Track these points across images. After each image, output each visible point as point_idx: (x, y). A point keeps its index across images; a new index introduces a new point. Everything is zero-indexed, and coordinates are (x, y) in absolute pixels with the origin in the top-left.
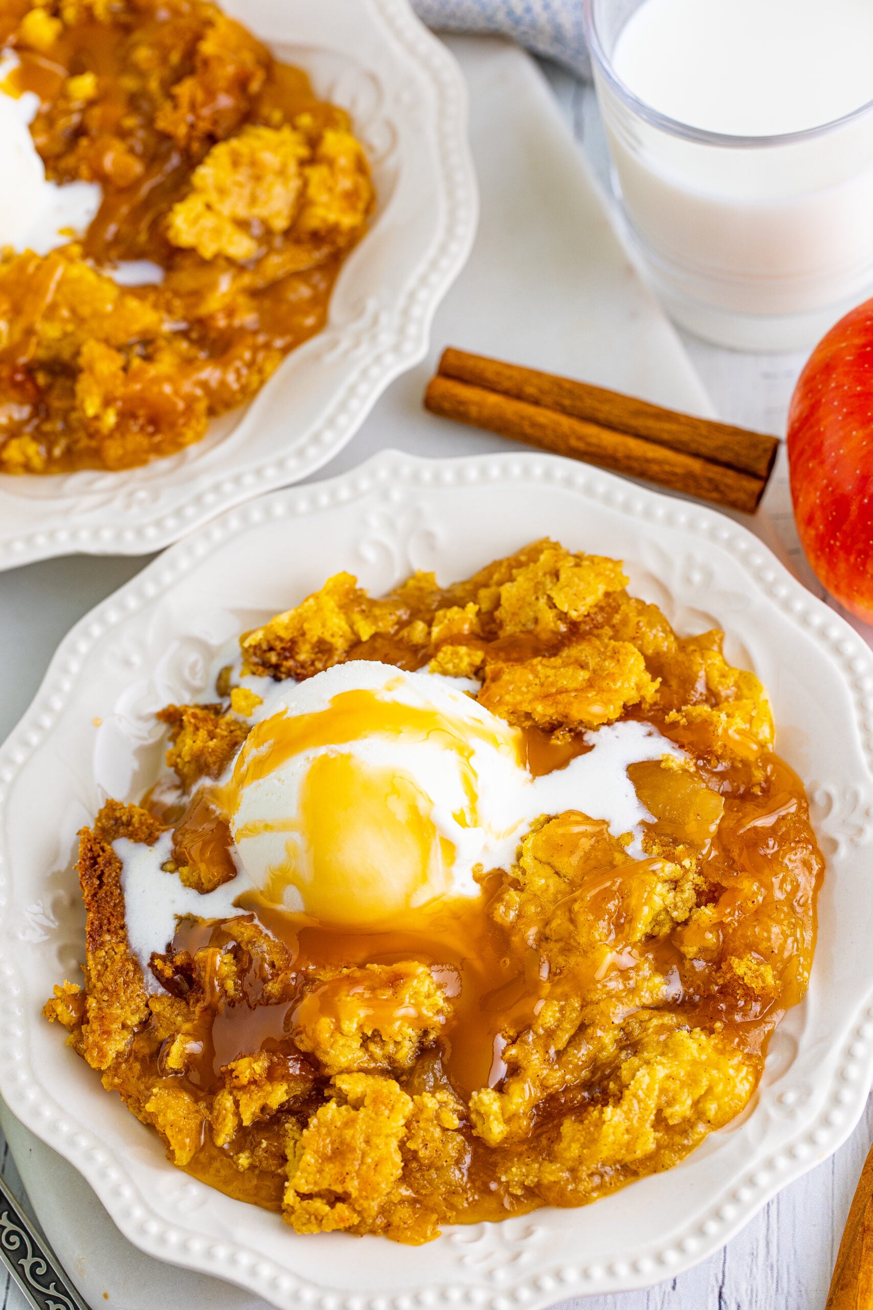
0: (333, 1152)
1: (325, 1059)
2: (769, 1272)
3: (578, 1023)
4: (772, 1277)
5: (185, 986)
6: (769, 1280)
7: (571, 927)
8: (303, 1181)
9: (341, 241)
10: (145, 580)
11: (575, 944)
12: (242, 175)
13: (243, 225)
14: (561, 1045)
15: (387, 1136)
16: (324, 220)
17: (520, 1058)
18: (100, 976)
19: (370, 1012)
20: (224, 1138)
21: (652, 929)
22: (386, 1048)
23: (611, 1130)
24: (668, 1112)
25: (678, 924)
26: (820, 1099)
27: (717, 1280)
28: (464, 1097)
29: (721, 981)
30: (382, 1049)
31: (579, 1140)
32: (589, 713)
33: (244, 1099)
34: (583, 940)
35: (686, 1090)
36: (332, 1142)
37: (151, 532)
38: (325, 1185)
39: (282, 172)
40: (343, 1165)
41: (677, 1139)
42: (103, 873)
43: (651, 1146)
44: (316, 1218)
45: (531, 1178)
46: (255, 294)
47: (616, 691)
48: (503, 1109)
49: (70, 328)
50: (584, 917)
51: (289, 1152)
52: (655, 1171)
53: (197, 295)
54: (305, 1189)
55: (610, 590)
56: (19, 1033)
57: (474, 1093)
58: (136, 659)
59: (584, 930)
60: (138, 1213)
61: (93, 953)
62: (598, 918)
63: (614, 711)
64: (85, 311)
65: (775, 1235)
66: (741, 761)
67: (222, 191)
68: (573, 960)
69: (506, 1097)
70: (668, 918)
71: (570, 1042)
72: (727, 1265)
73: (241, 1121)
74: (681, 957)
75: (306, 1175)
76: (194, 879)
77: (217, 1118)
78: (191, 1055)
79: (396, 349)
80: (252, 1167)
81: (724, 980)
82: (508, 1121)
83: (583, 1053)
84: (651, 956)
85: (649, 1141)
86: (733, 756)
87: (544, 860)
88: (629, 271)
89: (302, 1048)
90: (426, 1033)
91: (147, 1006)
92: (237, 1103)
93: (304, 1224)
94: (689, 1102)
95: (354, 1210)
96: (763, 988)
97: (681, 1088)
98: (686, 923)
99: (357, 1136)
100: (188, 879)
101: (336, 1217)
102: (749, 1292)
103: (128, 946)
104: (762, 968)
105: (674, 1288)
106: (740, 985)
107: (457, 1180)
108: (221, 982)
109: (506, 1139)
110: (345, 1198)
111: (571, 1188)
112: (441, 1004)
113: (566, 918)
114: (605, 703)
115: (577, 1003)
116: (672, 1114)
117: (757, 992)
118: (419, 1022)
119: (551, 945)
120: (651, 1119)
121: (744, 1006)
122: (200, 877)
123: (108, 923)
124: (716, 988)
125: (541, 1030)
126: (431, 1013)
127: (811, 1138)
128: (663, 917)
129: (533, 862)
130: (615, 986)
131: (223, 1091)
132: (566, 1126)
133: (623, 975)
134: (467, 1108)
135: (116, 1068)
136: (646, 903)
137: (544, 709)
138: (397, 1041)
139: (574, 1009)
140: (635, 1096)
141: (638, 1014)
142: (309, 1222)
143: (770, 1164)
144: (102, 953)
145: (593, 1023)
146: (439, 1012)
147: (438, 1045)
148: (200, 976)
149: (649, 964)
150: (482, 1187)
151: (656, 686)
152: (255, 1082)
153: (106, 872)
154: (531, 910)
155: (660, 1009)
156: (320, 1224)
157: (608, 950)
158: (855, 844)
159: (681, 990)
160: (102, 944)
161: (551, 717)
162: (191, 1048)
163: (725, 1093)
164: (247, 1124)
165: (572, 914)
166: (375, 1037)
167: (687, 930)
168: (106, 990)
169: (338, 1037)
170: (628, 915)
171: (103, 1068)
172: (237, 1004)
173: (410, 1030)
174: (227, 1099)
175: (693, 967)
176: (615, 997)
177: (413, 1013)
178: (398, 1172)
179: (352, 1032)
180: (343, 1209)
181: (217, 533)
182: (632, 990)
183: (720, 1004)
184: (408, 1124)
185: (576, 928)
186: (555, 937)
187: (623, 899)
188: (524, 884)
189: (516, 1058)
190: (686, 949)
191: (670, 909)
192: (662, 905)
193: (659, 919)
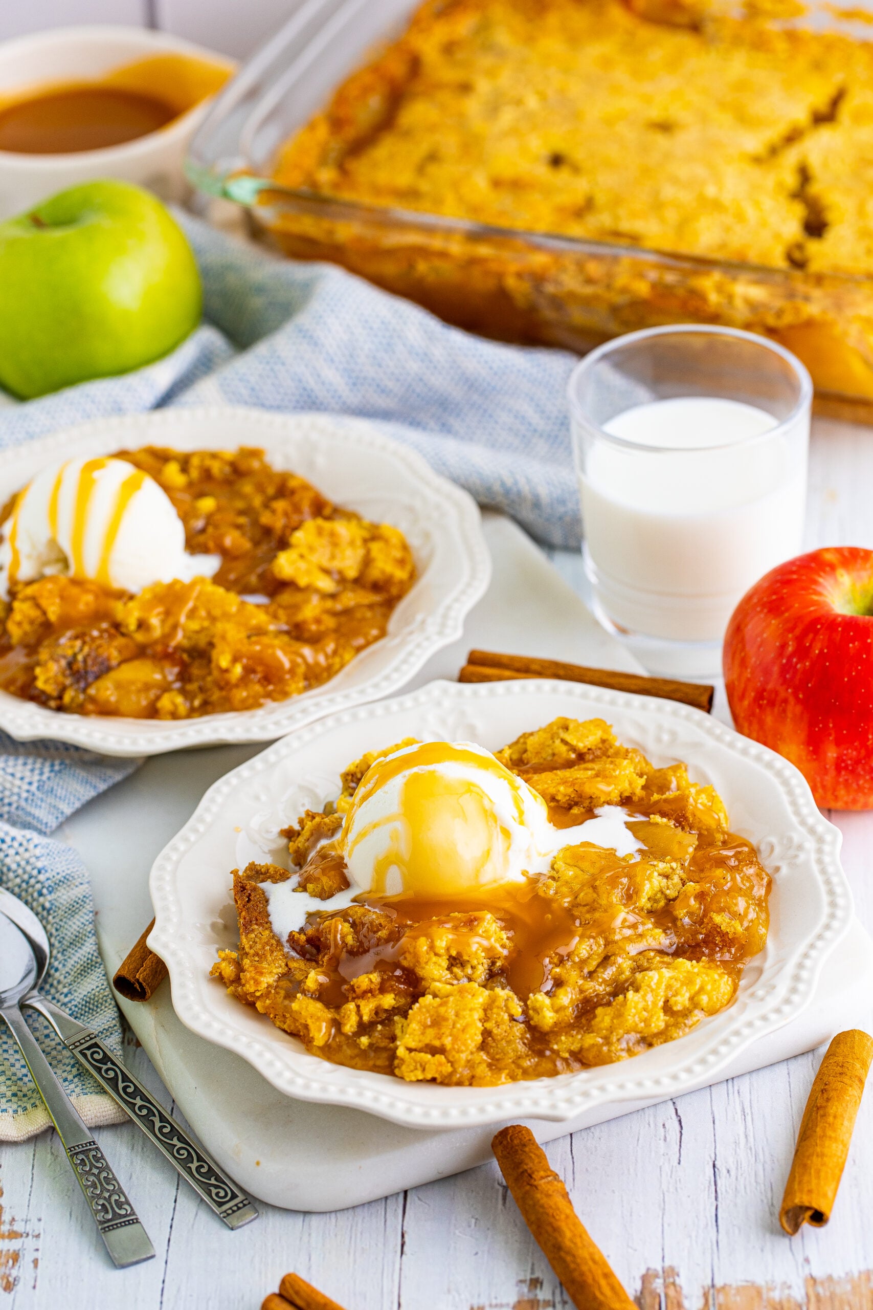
0: (432, 1022)
1: (421, 973)
2: (749, 1151)
3: (603, 956)
4: (752, 1154)
5: (314, 951)
6: (750, 1155)
7: (595, 895)
8: (411, 1040)
9: (394, 591)
10: (269, 754)
11: (598, 906)
12: (324, 541)
13: (326, 572)
14: (592, 969)
15: (471, 1010)
16: (383, 572)
17: (563, 974)
18: (251, 947)
19: (455, 937)
20: (350, 1027)
21: (651, 906)
22: (466, 970)
23: (633, 1004)
24: (673, 1000)
25: (670, 900)
26: (782, 990)
27: (711, 1158)
28: (524, 999)
29: (704, 931)
30: (463, 971)
31: (609, 1014)
32: (598, 789)
33: (362, 1003)
34: (604, 902)
35: (685, 987)
36: (431, 1016)
37: (271, 727)
38: (427, 1041)
39: (352, 543)
40: (440, 1029)
41: (680, 1019)
42: (250, 895)
43: (662, 1025)
44: (421, 1065)
45: (575, 1044)
46: (334, 614)
47: (616, 777)
48: (552, 1006)
49: (206, 624)
50: (603, 888)
51: (398, 1032)
52: (665, 1041)
53: (295, 608)
54: (412, 1045)
55: (605, 737)
56: (192, 986)
57: (531, 995)
58: (264, 798)
59: (605, 895)
60: (288, 1075)
61: (246, 936)
62: (613, 888)
63: (615, 797)
64: (217, 612)
65: (752, 1131)
66: (707, 830)
67: (311, 549)
68: (597, 915)
69: (555, 998)
70: (663, 896)
71: (598, 966)
72: (717, 1149)
73: (361, 1017)
74: (675, 920)
75: (412, 1036)
76: (318, 890)
77: (344, 1017)
78: (321, 985)
79: (441, 633)
80: (371, 1045)
81: (707, 930)
82: (557, 1011)
83: (608, 973)
84: (653, 920)
85: (659, 1021)
86: (700, 825)
87: (571, 864)
88: (596, 623)
89: (405, 963)
90: (493, 963)
91: (287, 965)
92: (358, 1007)
93: (412, 1071)
94: (687, 995)
95: (449, 1061)
96: (734, 933)
97: (682, 985)
98: (674, 900)
99: (450, 1011)
100: (314, 891)
101: (437, 1063)
102: (735, 1163)
103: (271, 931)
104: (733, 922)
105: (679, 1163)
106: (718, 933)
107: (522, 1049)
108: (343, 938)
109: (556, 1024)
110: (442, 1051)
111: (605, 1049)
112: (505, 940)
113: (591, 890)
114: (609, 784)
115: (602, 942)
116: (676, 1003)
117: (730, 937)
118: (489, 950)
119: (581, 908)
120: (661, 1004)
121: (721, 949)
122: (323, 888)
123: (257, 920)
124: (701, 937)
125: (577, 960)
126: (498, 946)
127: (778, 1011)
128: (659, 895)
129: (564, 865)
130: (628, 932)
131: (347, 1001)
132: (599, 1011)
133: (634, 926)
134: (526, 1005)
135: (267, 994)
136: (648, 879)
137: (565, 789)
138: (473, 965)
139: (600, 946)
140: (649, 986)
141: (646, 953)
142: (416, 1069)
143: (750, 1024)
144: (253, 936)
145: (614, 954)
146: (503, 946)
147: (503, 971)
148: (327, 939)
149: (651, 923)
150: (540, 1054)
151: (642, 781)
152: (370, 991)
153: (253, 894)
154: (565, 890)
155: (661, 952)
156: (424, 1070)
157: (622, 907)
158: (792, 865)
159: (675, 940)
160: (253, 931)
161: (570, 796)
162: (322, 979)
163: (713, 989)
164: (366, 1018)
165: (594, 888)
166: (458, 961)
167: (677, 901)
168: (257, 954)
169: (432, 954)
170: (635, 888)
171: (258, 994)
172: (355, 950)
173: (483, 954)
174: (351, 1006)
175: (683, 925)
176: (628, 939)
177: (485, 943)
178: (479, 1039)
179: (442, 952)
180: (441, 1058)
181: (318, 728)
182: (641, 935)
183: (704, 949)
184: (485, 1010)
185: (599, 896)
186: (583, 903)
187: (630, 878)
188: (559, 878)
189: (561, 975)
190: (679, 911)
191: (665, 889)
192: (659, 886)
193: (656, 898)
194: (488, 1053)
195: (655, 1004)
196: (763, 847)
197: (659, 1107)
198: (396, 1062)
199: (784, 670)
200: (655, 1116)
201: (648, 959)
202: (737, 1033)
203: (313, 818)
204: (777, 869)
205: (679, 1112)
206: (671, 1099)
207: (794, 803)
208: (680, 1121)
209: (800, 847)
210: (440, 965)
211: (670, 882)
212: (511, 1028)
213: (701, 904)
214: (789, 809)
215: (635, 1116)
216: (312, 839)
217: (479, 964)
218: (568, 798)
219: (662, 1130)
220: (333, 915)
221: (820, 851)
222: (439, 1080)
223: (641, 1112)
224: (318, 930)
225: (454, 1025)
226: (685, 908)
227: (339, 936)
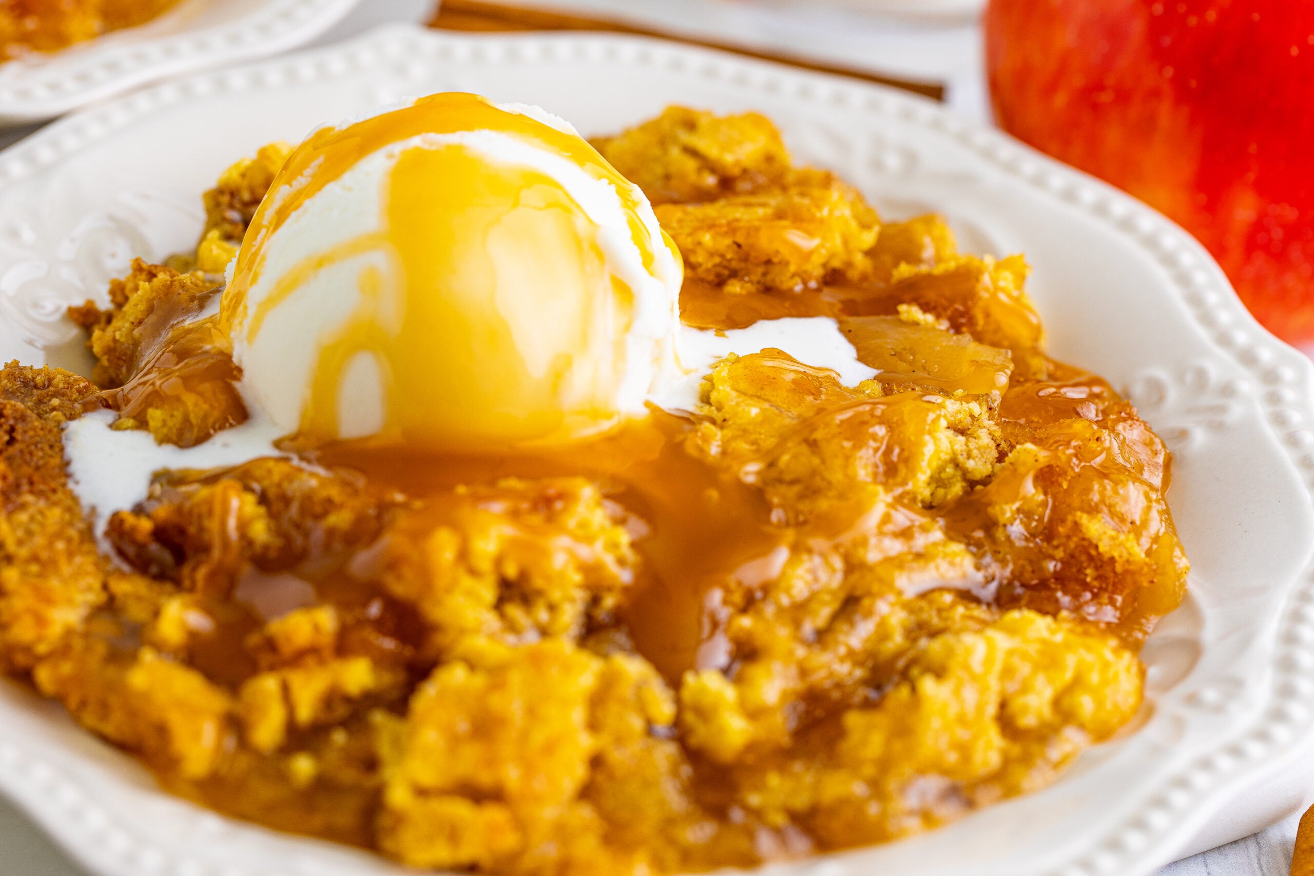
0: (471, 729)
3: (842, 595)
5: (171, 558)
7: (815, 461)
10: (35, 145)
11: (823, 484)
14: (821, 624)
17: (755, 632)
18: (20, 543)
19: (515, 533)
20: (267, 733)
21: (932, 494)
22: (535, 612)
24: (1017, 704)
25: (975, 483)
26: (1258, 690)
28: (674, 683)
29: (1060, 554)
30: (529, 614)
32: (787, 243)
33: (294, 678)
34: (837, 476)
35: (1041, 675)
36: (468, 715)
38: (461, 772)
40: (490, 744)
41: (1034, 748)
42: (12, 430)
43: (994, 761)
44: (446, 830)
47: (822, 221)
48: (741, 703)
51: (384, 748)
52: (1003, 797)
54: (426, 780)
55: (770, 151)
57: (690, 677)
58: (28, 235)
59: (838, 462)
62: (857, 447)
68: (822, 504)
69: (742, 685)
70: (959, 473)
71: (835, 618)
74: (990, 526)
75: (424, 760)
76: (175, 422)
78: (194, 633)
80: (318, 779)
81: (1065, 551)
82: (751, 717)
83: (858, 636)
84: (940, 523)
85: (990, 749)
87: (750, 392)
89: (395, 589)
90: (595, 601)
91: (105, 587)
92: (285, 686)
94: (1048, 693)
96: (1128, 561)
97: (1034, 671)
98: (986, 481)
99: (511, 702)
100: (165, 425)
101: (485, 826)
104: (1122, 537)
106: (1091, 558)
107: (677, 801)
108: (243, 526)
109: (751, 747)
110: (497, 796)
111: (873, 809)
112: (625, 550)
113: (804, 449)
114: (810, 234)
115: (838, 563)
116: (1025, 710)
117: (1119, 568)
118: (590, 570)
119: (783, 489)
120: (992, 709)
121: (1095, 596)
122: (186, 420)
123: (31, 483)
124: (1051, 566)
125: (785, 601)
126: (609, 561)
127: (1262, 736)
128: (950, 470)
129: (734, 394)
130: (895, 547)
131: (257, 672)
132: (854, 720)
133: (905, 534)
134: (678, 702)
135: (63, 650)
136: (930, 433)
137: (714, 238)
138: (553, 601)
139: (833, 570)
140: (967, 667)
141: (936, 595)
142: (433, 836)
143: (1206, 764)
144: (23, 517)
145: (869, 594)
146: (621, 563)
147: (618, 619)
148: (201, 529)
149: (940, 528)
150: (719, 813)
151: (869, 239)
152: (315, 651)
153: (19, 427)
154: (743, 446)
155: (966, 596)
156: (453, 838)
157: (880, 489)
158: (1217, 427)
159: (995, 569)
160: (23, 507)
161: (722, 256)
162: (197, 620)
163: (1104, 683)
164: (305, 712)
165: (813, 445)
166: (516, 592)
167: (992, 487)
168: (35, 558)
169: (462, 571)
170: (902, 450)
171: (42, 648)
172: (274, 556)
173: (577, 578)
174: (269, 684)
175: (1008, 538)
176: (897, 562)
177: (585, 552)
178: (579, 773)
179: (485, 565)
180: (498, 814)
181: (143, 103)
182: (919, 556)
183: (1059, 594)
184: (592, 706)
185: (823, 462)
186: (788, 477)
187: (891, 428)
188: (724, 420)
189: (749, 634)
190: (997, 508)
191: (961, 459)
192: (950, 451)
193: (943, 475)
195: (980, 709)
196: (1138, 390)
198: (384, 820)
199: (1156, 28)
201: (940, 611)
202: (1182, 783)
203: (151, 275)
204: (1183, 434)
207: (1196, 300)
209: (1228, 390)
210: (477, 598)
211: (972, 444)
212: (647, 750)
213: (1046, 494)
214: (1188, 314)
216: (152, 319)
217: (565, 599)
218: (717, 260)
220: (212, 479)
221: (1274, 399)
224: (179, 510)
225: (524, 736)
226: (1013, 502)
227: (232, 523)
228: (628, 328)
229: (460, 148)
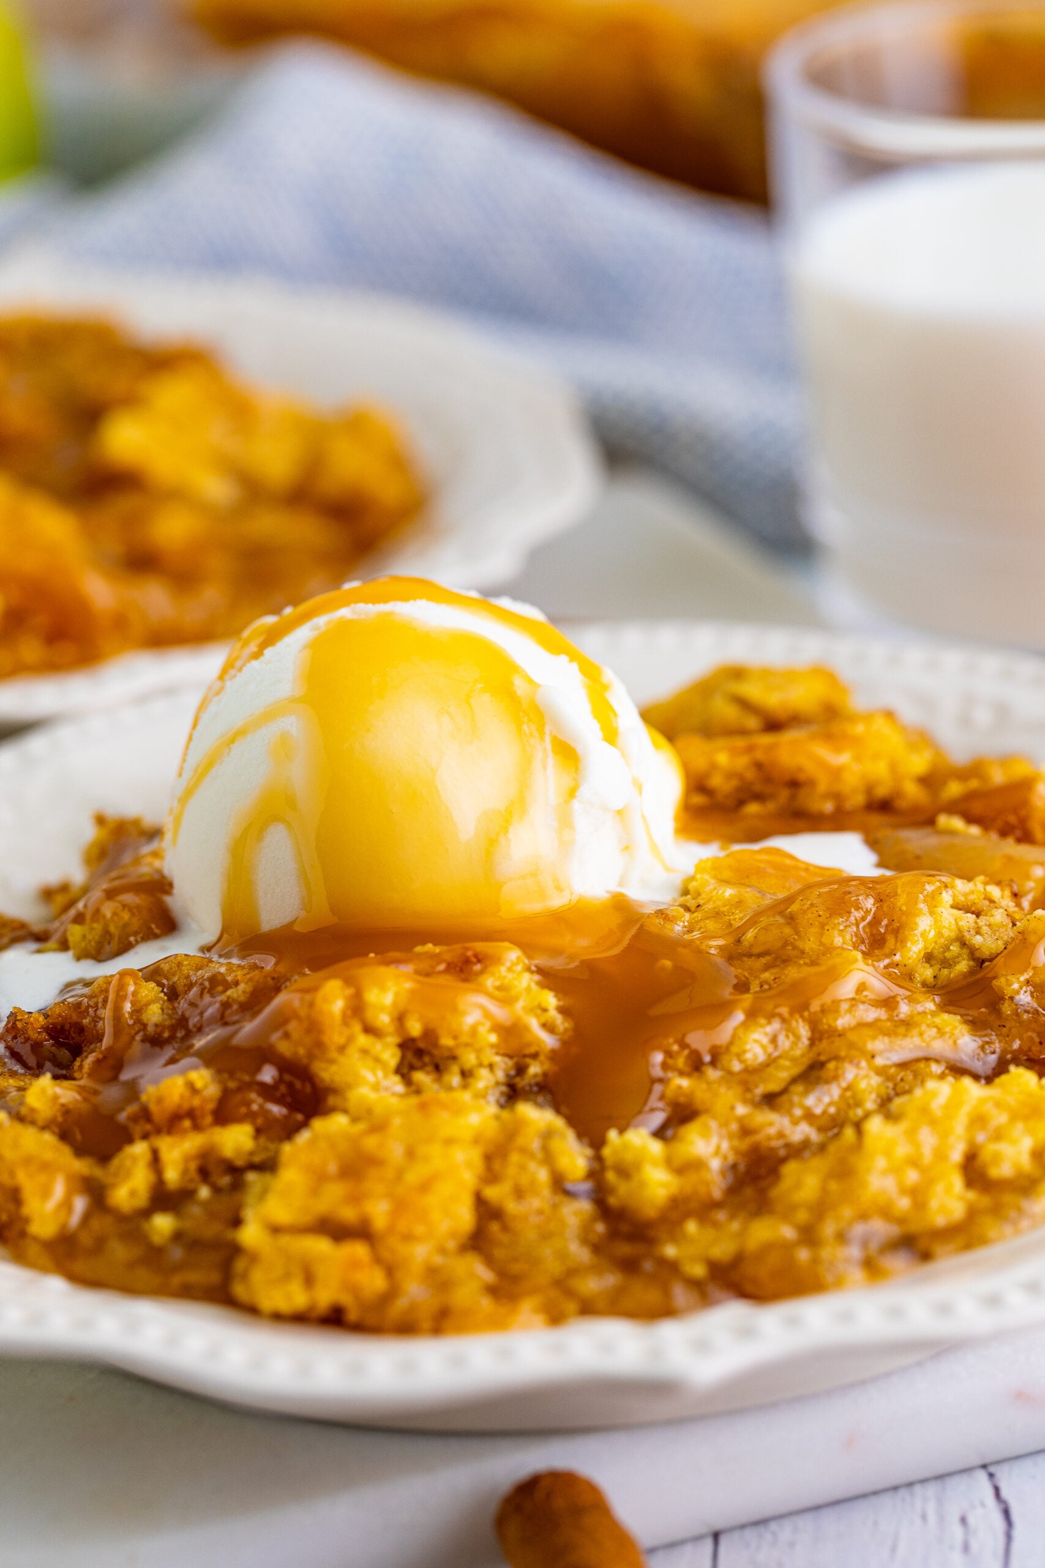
0: (340, 1170)
3: (806, 1061)
5: (63, 1050)
7: (789, 933)
8: (282, 1207)
11: (794, 953)
13: (220, 463)
14: (773, 1086)
17: (696, 1093)
19: (421, 992)
20: (128, 1192)
21: (935, 977)
22: (446, 1077)
25: (983, 960)
28: (596, 1142)
30: (437, 1078)
31: (818, 1172)
33: (167, 1142)
34: (810, 944)
35: (1020, 1127)
36: (340, 1157)
38: (324, 1210)
40: (359, 1183)
41: (1007, 1200)
43: (958, 1210)
44: (304, 1270)
45: (723, 1244)
47: (856, 738)
48: (669, 1159)
50: (810, 916)
52: (967, 1247)
54: (285, 1218)
57: (612, 1135)
59: (813, 930)
62: (837, 915)
68: (792, 973)
69: (674, 1143)
70: (965, 951)
71: (794, 1081)
73: (160, 1175)
74: (996, 1001)
75: (286, 1200)
76: (94, 935)
77: (116, 1174)
78: (65, 1108)
82: (678, 1172)
83: (819, 1099)
84: (937, 999)
85: (951, 1197)
87: (728, 881)
92: (155, 1152)
93: (278, 1283)
94: (1027, 1143)
95: (379, 1261)
97: (1013, 1121)
98: (993, 958)
99: (390, 1146)
100: (84, 939)
101: (346, 1265)
107: (580, 1253)
108: (137, 1011)
109: (676, 1202)
110: (362, 1232)
111: (803, 1255)
112: (554, 1015)
113: (777, 923)
114: (838, 750)
115: (804, 1031)
116: (997, 1158)
118: (510, 1032)
119: (750, 961)
120: (957, 1155)
122: (107, 933)
125: (736, 1067)
126: (534, 1024)
128: (955, 948)
129: (713, 881)
130: (872, 1014)
131: (130, 1140)
132: (790, 1169)
133: (888, 1003)
134: (598, 1158)
136: (927, 905)
137: (730, 756)
138: (467, 1066)
139: (798, 1038)
140: (925, 1110)
141: (921, 1065)
142: (287, 1276)
145: (837, 1058)
146: (549, 1027)
147: (543, 1086)
148: (96, 1019)
149: (934, 1001)
150: (629, 1266)
151: (921, 762)
152: (191, 1114)
154: (711, 925)
155: (957, 1068)
156: (309, 1280)
157: (858, 959)
159: (996, 1041)
161: (742, 778)
162: (71, 1098)
164: (172, 1175)
165: (791, 919)
166: (427, 1059)
169: (357, 1028)
170: (892, 921)
172: (166, 1035)
173: (493, 1038)
174: (139, 1149)
175: (1015, 1010)
176: (873, 1028)
177: (500, 1013)
178: (465, 1217)
180: (359, 1250)
182: (906, 1023)
184: (488, 1158)
185: (797, 933)
186: (756, 950)
187: (879, 900)
188: (698, 906)
189: (690, 1095)
190: (1003, 980)
191: (967, 936)
192: (954, 927)
193: (947, 955)
194: (489, 1261)
195: (940, 1155)
197: (951, 1482)
198: (240, 1265)
200: (940, 1502)
201: (925, 1079)
205: (1005, 1493)
206: (984, 1466)
208: (1006, 1513)
210: (377, 1060)
211: (983, 922)
212: (555, 1207)
215: (886, 1500)
217: (481, 1065)
218: (736, 782)
219: (958, 1532)
222: (352, 1316)
223: (903, 1493)
224: (78, 1007)
225: (399, 1175)
226: (1022, 972)
227: (127, 1007)
228: (572, 793)
229: (390, 614)
